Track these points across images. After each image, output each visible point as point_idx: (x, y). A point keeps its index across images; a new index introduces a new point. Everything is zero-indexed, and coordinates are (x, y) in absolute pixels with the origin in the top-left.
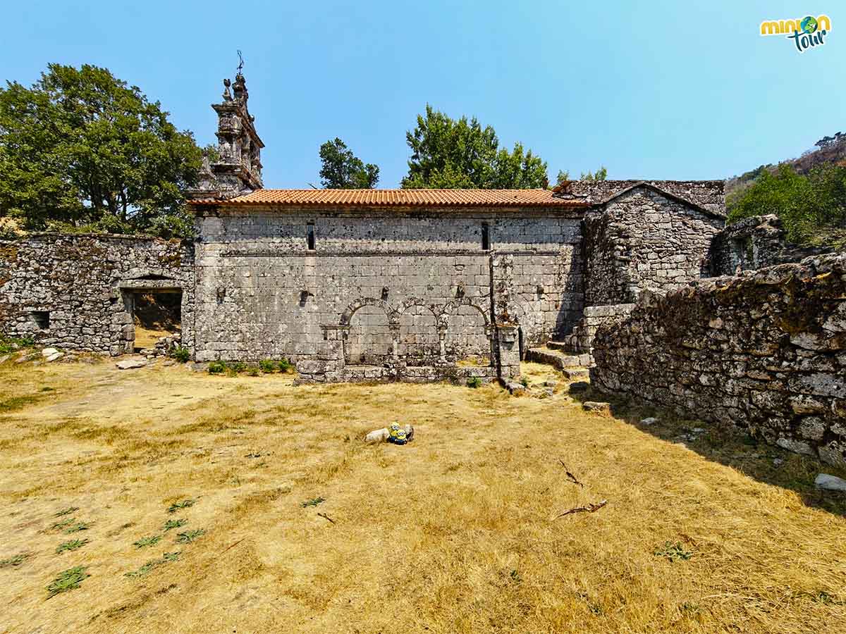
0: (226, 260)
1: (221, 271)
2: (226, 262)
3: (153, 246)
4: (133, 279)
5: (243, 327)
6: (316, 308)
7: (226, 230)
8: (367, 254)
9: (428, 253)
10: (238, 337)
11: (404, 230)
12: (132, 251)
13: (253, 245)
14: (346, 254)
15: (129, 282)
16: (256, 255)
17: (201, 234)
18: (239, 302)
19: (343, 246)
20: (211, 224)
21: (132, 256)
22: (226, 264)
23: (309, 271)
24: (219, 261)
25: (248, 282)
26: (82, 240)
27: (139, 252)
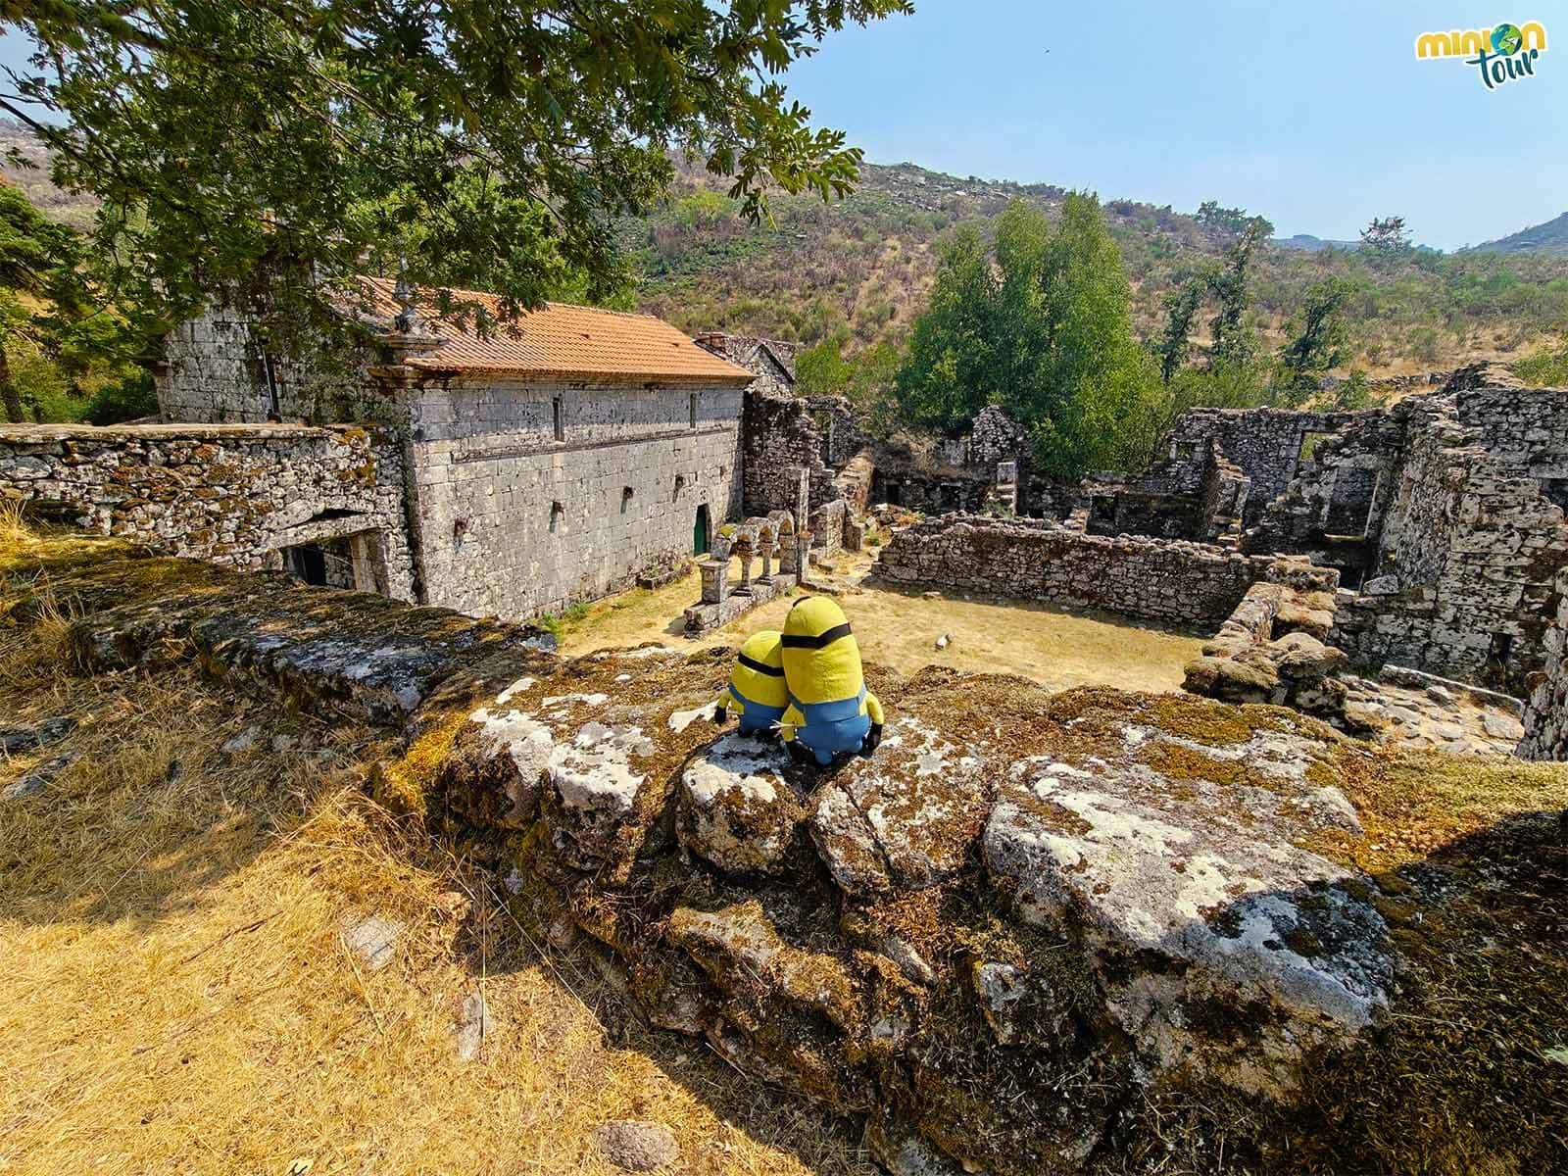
0: (461, 469)
1: (455, 490)
2: (462, 473)
3: (329, 449)
4: (296, 526)
5: (490, 579)
6: (566, 529)
7: (457, 413)
8: (613, 442)
9: (659, 436)
10: (485, 598)
11: (638, 406)
12: (288, 464)
13: (496, 440)
14: (593, 446)
15: (291, 532)
16: (500, 456)
17: (421, 423)
18: (482, 539)
19: (590, 434)
20: (433, 403)
21: (290, 476)
22: (461, 477)
23: (558, 474)
24: (452, 472)
25: (491, 504)
26: (179, 449)
27: (304, 466)
